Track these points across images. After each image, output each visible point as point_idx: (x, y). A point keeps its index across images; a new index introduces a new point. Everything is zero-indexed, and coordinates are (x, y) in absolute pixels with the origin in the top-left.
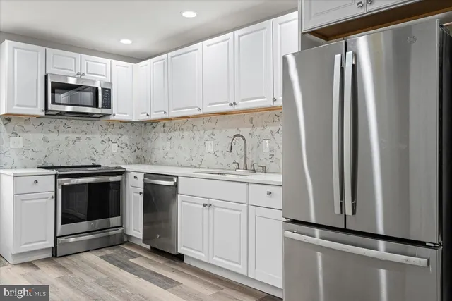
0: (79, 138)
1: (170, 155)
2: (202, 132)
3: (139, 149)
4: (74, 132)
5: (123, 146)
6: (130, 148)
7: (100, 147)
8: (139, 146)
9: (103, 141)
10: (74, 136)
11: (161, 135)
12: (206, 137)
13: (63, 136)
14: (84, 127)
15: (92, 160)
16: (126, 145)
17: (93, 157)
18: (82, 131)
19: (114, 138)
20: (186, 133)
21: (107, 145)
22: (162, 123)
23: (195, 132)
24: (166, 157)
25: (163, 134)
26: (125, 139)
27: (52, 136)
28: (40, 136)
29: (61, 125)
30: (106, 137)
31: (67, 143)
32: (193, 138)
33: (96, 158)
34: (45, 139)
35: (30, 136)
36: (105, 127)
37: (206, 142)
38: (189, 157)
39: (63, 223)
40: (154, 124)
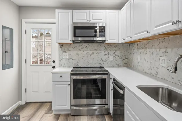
0: (93, 53)
1: (140, 64)
2: (158, 50)
3: (126, 58)
4: (91, 50)
5: (117, 57)
6: (121, 58)
7: (104, 58)
8: (126, 57)
9: (105, 54)
10: (91, 52)
11: (136, 51)
12: (161, 54)
13: (85, 52)
14: (96, 48)
15: (100, 64)
16: (119, 56)
17: (100, 62)
18: (95, 50)
19: (111, 53)
20: (148, 50)
21: (108, 56)
22: (137, 43)
23: (153, 50)
24: (138, 65)
25: (137, 50)
26: (118, 53)
27: (80, 52)
28: (75, 52)
29: (85, 47)
30: (107, 52)
31: (87, 56)
32: (152, 54)
33: (102, 63)
34: (77, 54)
35: (71, 53)
36: (106, 47)
37: (161, 58)
38: (150, 67)
39: (74, 99)
40: (133, 44)
